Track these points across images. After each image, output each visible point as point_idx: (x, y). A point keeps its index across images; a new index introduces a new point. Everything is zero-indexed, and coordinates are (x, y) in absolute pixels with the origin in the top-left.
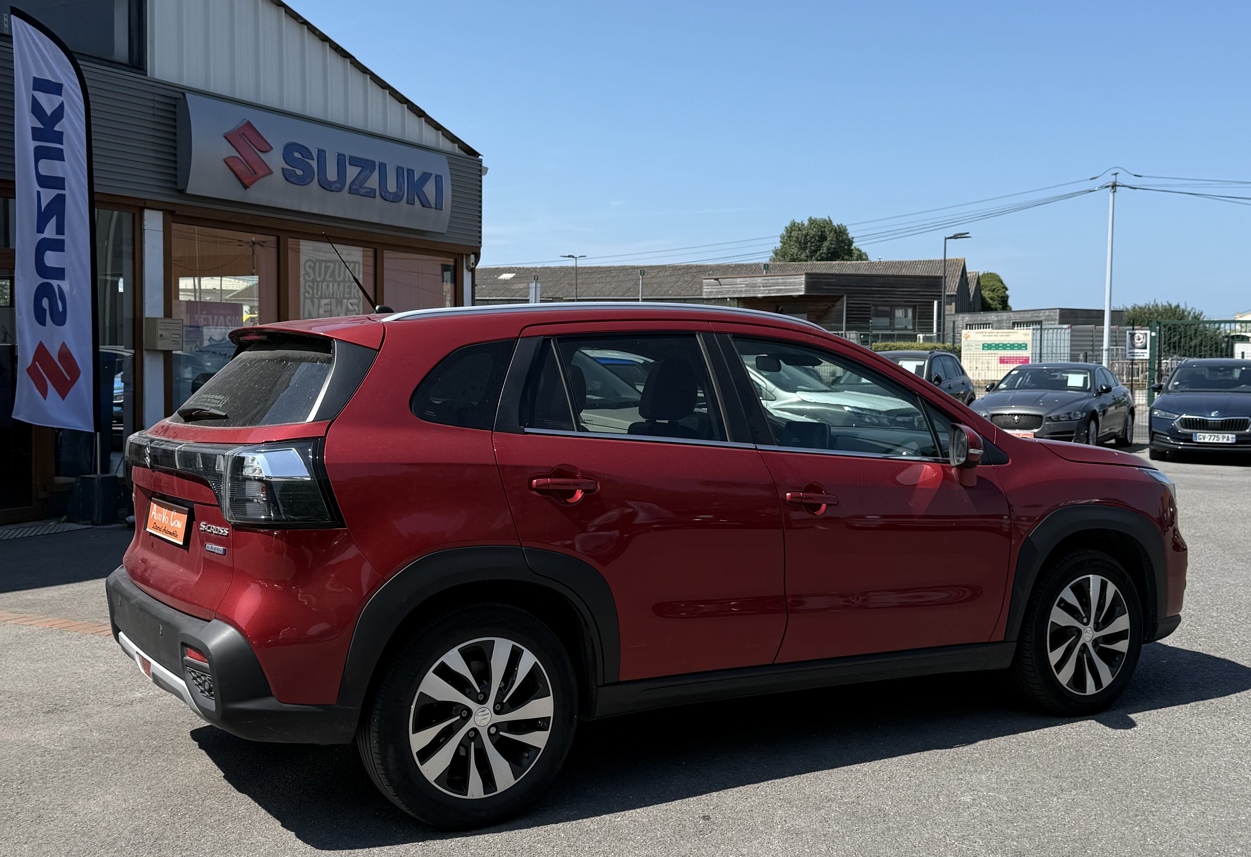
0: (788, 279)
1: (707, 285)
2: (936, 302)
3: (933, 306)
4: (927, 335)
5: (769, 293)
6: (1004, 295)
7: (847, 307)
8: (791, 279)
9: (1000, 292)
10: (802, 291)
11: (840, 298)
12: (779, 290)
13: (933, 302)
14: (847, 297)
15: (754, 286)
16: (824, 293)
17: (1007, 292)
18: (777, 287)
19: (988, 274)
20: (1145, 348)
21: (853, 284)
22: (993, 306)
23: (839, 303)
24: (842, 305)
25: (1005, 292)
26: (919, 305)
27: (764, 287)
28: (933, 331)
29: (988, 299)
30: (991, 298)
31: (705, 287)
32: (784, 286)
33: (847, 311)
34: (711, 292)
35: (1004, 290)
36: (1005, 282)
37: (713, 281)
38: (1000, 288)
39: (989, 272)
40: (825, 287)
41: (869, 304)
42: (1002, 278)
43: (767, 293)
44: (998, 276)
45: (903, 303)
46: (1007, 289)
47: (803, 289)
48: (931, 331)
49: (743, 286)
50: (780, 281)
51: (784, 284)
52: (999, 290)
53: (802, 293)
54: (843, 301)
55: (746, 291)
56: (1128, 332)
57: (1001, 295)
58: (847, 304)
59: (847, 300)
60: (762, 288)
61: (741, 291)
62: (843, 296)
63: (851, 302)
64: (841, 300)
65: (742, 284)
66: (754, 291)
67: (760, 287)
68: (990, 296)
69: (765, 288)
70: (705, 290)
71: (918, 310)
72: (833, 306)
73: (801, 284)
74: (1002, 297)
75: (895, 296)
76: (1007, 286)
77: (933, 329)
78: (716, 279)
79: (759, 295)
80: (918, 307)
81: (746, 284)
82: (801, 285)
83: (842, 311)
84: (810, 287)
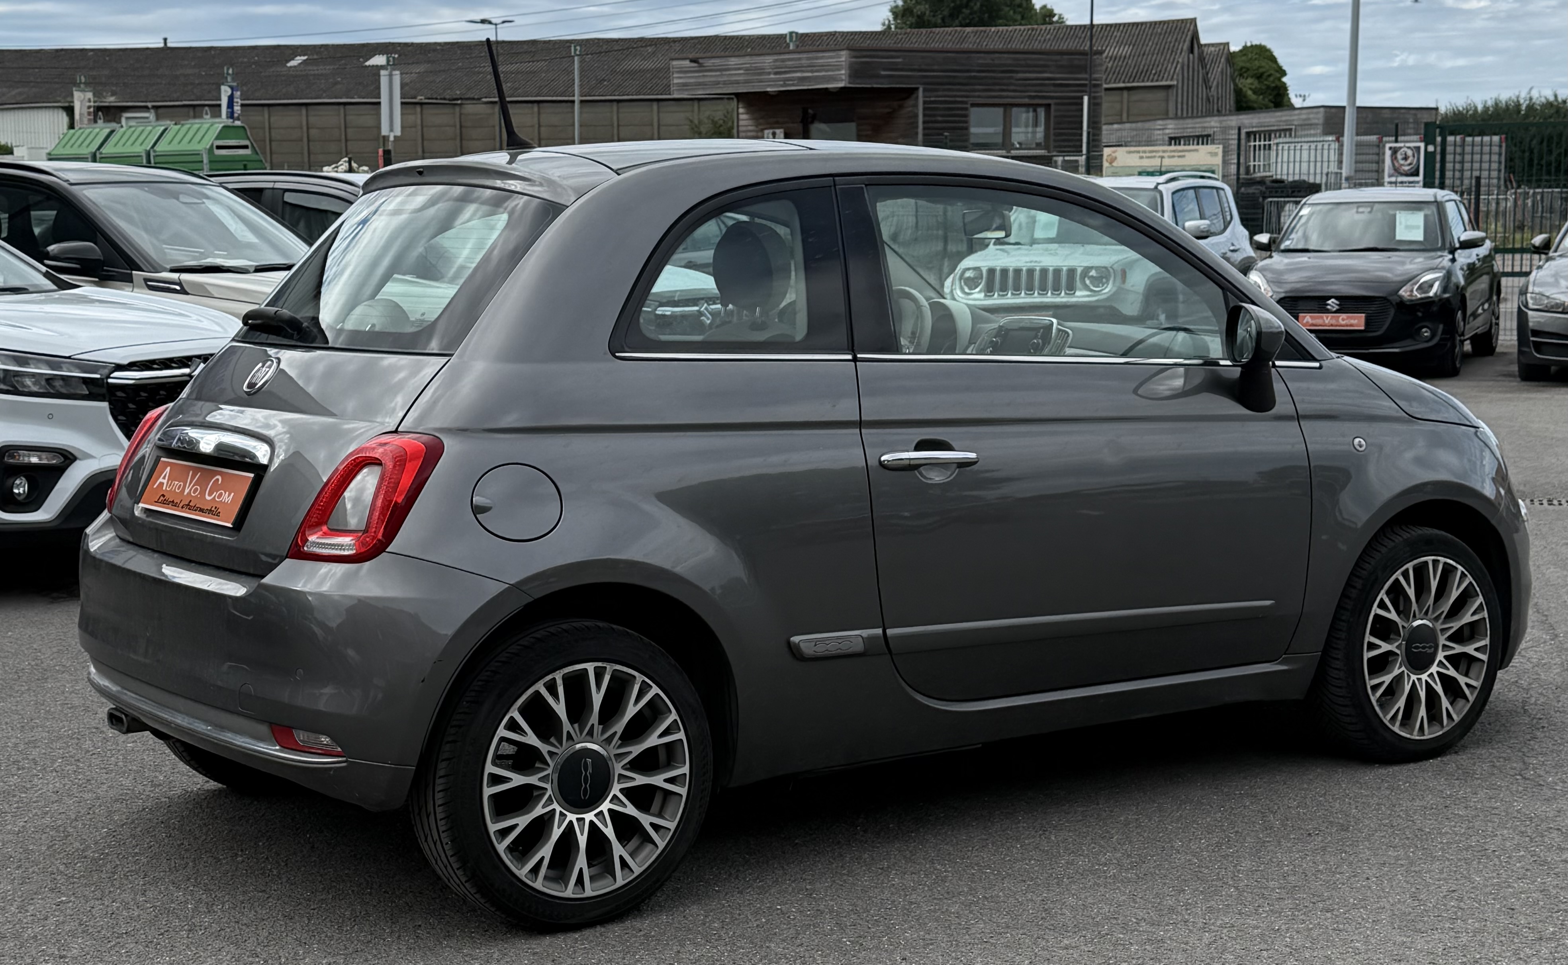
0: (817, 58)
1: (678, 72)
2: (1086, 99)
3: (1082, 104)
4: (1067, 158)
5: (785, 85)
6: (1277, 83)
7: (925, 109)
8: (822, 58)
9: (1271, 79)
10: (842, 80)
11: (911, 92)
12: (802, 79)
13: (1082, 98)
14: (925, 90)
15: (760, 71)
16: (882, 84)
17: (1284, 79)
18: (799, 75)
19: (1252, 46)
20: (1417, 175)
21: (936, 67)
22: (1255, 105)
23: (910, 102)
24: (916, 106)
25: (1279, 79)
26: (1056, 104)
27: (776, 73)
28: (1081, 151)
29: (1250, 93)
30: (1255, 92)
31: (675, 75)
32: (812, 71)
33: (924, 115)
34: (685, 85)
35: (1278, 75)
36: (1281, 61)
37: (687, 63)
38: (1272, 72)
39: (1254, 43)
40: (883, 73)
41: (966, 103)
42: (1276, 54)
43: (782, 86)
44: (1269, 51)
45: (1026, 101)
46: (1284, 73)
47: (843, 77)
48: (1079, 152)
49: (741, 72)
50: (804, 62)
51: (811, 67)
52: (1270, 76)
53: (841, 85)
54: (917, 98)
55: (747, 82)
56: (1388, 146)
57: (1273, 85)
58: (925, 102)
59: (924, 97)
60: (772, 76)
61: (737, 82)
62: (917, 89)
63: (932, 99)
64: (914, 96)
65: (739, 69)
66: (759, 81)
67: (769, 73)
68: (1253, 87)
69: (778, 76)
70: (676, 81)
71: (1053, 113)
72: (901, 107)
73: (838, 68)
74: (1276, 88)
75: (1012, 88)
76: (1284, 68)
77: (1081, 146)
78: (692, 61)
79: (769, 89)
80: (1053, 107)
81: (747, 69)
82: (839, 70)
83: (916, 116)
84: (855, 72)
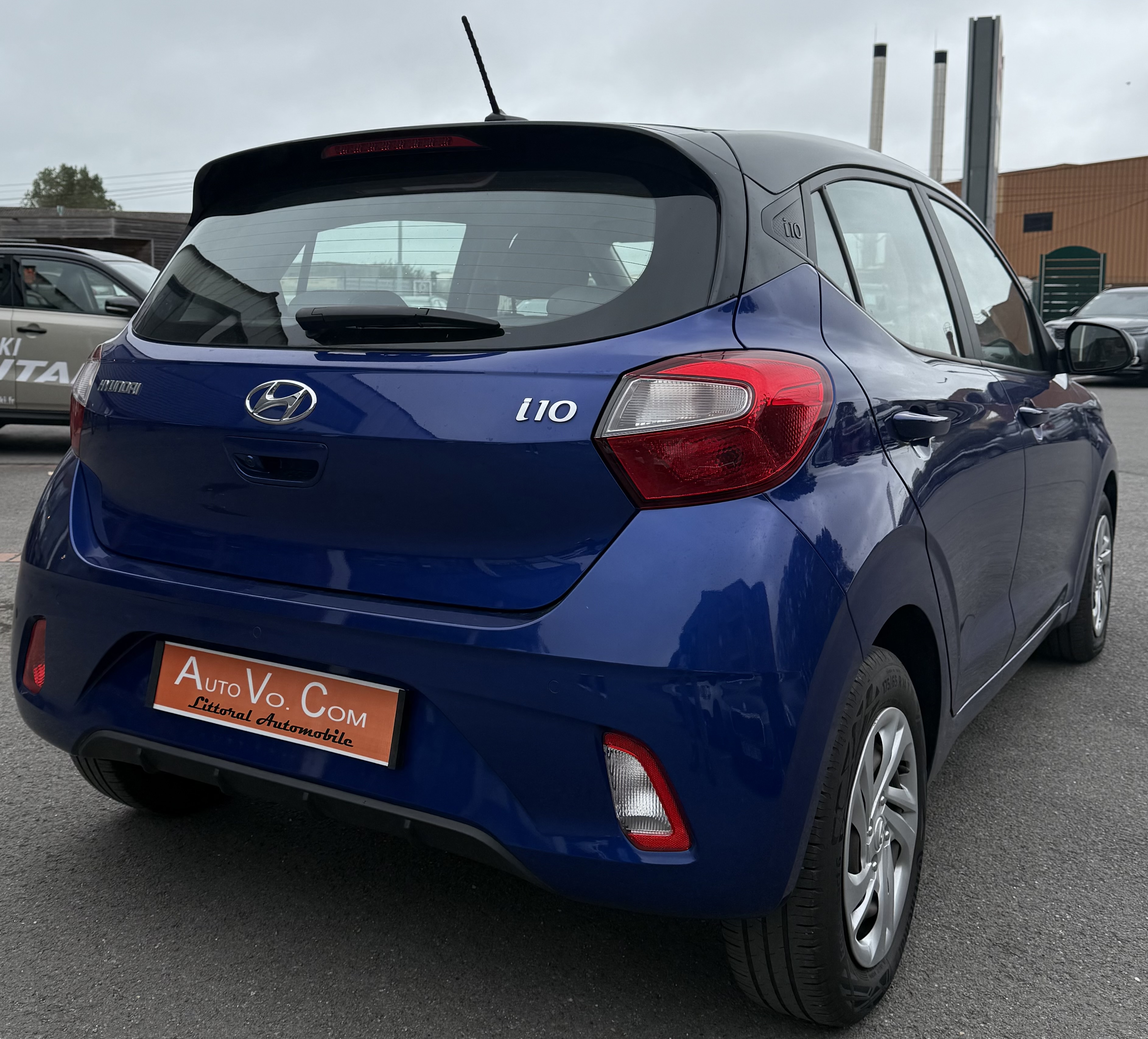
0: (94, 221)
7: (154, 251)
8: (97, 221)
10: (108, 233)
11: (146, 242)
12: (85, 233)
14: (155, 241)
16: (132, 237)
18: (83, 230)
21: (160, 229)
23: (146, 247)
24: (150, 249)
27: (68, 228)
33: (155, 254)
34: (9, 232)
37: (11, 220)
40: (132, 231)
47: (112, 232)
49: (46, 227)
50: (86, 223)
51: (91, 226)
53: (110, 236)
54: (150, 246)
55: (49, 232)
58: (155, 248)
59: (154, 245)
60: (66, 230)
61: (43, 232)
62: (150, 241)
63: (159, 246)
64: (149, 244)
65: (44, 225)
66: (58, 232)
67: (64, 228)
73: (108, 227)
78: (14, 219)
81: (49, 225)
83: (150, 254)
84: (118, 230)
